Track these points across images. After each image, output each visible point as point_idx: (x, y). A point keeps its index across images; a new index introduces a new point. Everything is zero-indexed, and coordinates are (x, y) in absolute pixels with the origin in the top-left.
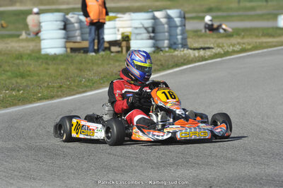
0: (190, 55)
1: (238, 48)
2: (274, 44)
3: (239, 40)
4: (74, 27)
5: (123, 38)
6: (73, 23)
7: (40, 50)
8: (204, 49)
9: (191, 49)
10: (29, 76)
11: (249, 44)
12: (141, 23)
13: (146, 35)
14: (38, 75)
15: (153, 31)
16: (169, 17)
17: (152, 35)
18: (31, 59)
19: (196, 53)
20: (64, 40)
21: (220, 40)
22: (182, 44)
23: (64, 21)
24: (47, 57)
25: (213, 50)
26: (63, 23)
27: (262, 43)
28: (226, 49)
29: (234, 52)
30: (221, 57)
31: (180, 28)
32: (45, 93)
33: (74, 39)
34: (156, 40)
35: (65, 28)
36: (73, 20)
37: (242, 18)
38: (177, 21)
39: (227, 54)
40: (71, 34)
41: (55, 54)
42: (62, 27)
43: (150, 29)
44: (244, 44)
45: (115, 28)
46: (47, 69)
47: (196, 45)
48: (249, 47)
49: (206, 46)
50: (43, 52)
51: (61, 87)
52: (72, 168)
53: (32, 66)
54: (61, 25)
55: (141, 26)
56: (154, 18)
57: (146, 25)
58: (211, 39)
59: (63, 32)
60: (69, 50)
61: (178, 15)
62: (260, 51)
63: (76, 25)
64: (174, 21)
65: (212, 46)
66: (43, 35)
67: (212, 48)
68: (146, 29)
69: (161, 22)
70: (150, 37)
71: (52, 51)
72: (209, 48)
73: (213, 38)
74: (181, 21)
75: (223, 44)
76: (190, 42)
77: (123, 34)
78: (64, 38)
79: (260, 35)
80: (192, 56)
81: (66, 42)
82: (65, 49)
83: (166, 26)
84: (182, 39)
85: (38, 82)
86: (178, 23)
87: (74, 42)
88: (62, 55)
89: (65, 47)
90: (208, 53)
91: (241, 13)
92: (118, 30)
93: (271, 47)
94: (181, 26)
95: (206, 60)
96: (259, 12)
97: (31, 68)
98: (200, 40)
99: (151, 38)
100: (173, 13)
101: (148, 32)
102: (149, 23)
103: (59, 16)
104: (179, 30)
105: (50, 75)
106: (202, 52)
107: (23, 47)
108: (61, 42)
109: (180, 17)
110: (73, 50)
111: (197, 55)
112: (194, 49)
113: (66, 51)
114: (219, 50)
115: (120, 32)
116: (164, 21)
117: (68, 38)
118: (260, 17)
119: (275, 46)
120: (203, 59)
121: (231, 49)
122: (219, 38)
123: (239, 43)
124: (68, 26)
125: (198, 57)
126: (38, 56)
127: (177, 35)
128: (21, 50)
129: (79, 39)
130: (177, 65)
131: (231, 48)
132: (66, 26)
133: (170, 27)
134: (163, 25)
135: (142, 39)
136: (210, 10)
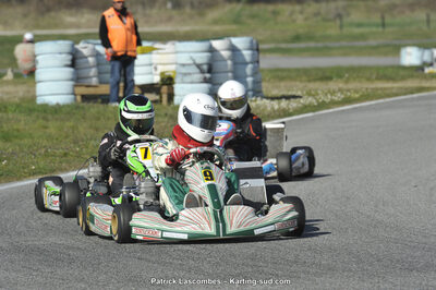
0: (266, 107)
1: (339, 97)
2: (394, 91)
3: (341, 85)
4: (88, 62)
5: (162, 80)
6: (86, 57)
7: (34, 98)
8: (288, 98)
9: (267, 98)
10: (16, 137)
11: (356, 92)
12: (191, 58)
13: (199, 76)
14: (31, 136)
15: (210, 71)
16: (233, 49)
17: (208, 75)
18: (20, 112)
19: (275, 105)
20: (72, 83)
21: (312, 86)
22: (253, 90)
23: (71, 53)
24: (46, 108)
25: (302, 101)
26: (70, 57)
27: (377, 89)
28: (322, 98)
29: (334, 103)
30: (313, 111)
31: (250, 66)
32: (42, 164)
33: (87, 82)
34: (214, 84)
35: (73, 64)
36: (85, 52)
37: (346, 52)
38: (247, 54)
39: (322, 106)
40: (83, 73)
41: (58, 104)
42: (69, 63)
43: (205, 67)
44: (348, 90)
45: (151, 65)
46: (46, 127)
47: (275, 92)
48: (357, 96)
49: (290, 93)
50: (40, 101)
51: (66, 155)
52: (82, 280)
53: (23, 122)
54: (67, 59)
55: (190, 62)
56: (211, 50)
57: (198, 62)
58: (298, 83)
59: (71, 69)
60: (79, 98)
61: (248, 45)
62: (373, 102)
63: (91, 60)
64: (242, 55)
65: (299, 93)
66: (39, 75)
67: (300, 97)
68: (199, 66)
69: (221, 56)
70: (205, 78)
71: (53, 100)
72: (294, 97)
73: (301, 81)
74: (253, 55)
75: (316, 90)
76: (266, 87)
77: (162, 74)
78: (72, 80)
79: (374, 76)
80: (269, 109)
81: (75, 86)
82: (72, 96)
83: (229, 62)
84: (254, 82)
85: (30, 147)
86: (248, 58)
87: (88, 86)
88: (68, 106)
89: (74, 94)
90: (294, 104)
91: (344, 43)
92: (156, 69)
93: (389, 96)
94: (251, 63)
95: (290, 115)
96: (372, 42)
97: (21, 126)
98: (282, 84)
99: (206, 81)
100: (240, 42)
101: (202, 72)
102: (202, 58)
103: (64, 45)
104: (249, 69)
105: (49, 137)
106: (284, 103)
107: (7, 93)
108: (67, 86)
109: (251, 49)
110: (85, 98)
111: (276, 107)
112: (273, 98)
113: (75, 99)
114: (310, 100)
115: (159, 72)
116: (226, 54)
117: (78, 80)
119: (396, 95)
120: (286, 113)
121: (328, 98)
122: (309, 81)
123: (340, 90)
124: (78, 61)
125: (278, 110)
126: (30, 107)
127: (246, 76)
128: (5, 97)
129: (94, 81)
131: (329, 96)
132: (75, 61)
133: (235, 64)
134: (225, 60)
135: (192, 83)
136: (297, 38)
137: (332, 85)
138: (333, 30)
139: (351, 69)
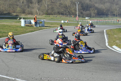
6: (27, 21)
7: (21, 25)
19: (46, 27)
35: (25, 22)
54: (24, 21)
66: (22, 23)
71: (23, 26)
90: (48, 27)
103: (24, 20)
108: (24, 24)
110: (26, 26)
117: (25, 24)
118: (59, 21)
120: (47, 28)
130: (42, 29)
136: (52, 19)
137: (52, 25)
138: (55, 18)
139: (55, 23)
